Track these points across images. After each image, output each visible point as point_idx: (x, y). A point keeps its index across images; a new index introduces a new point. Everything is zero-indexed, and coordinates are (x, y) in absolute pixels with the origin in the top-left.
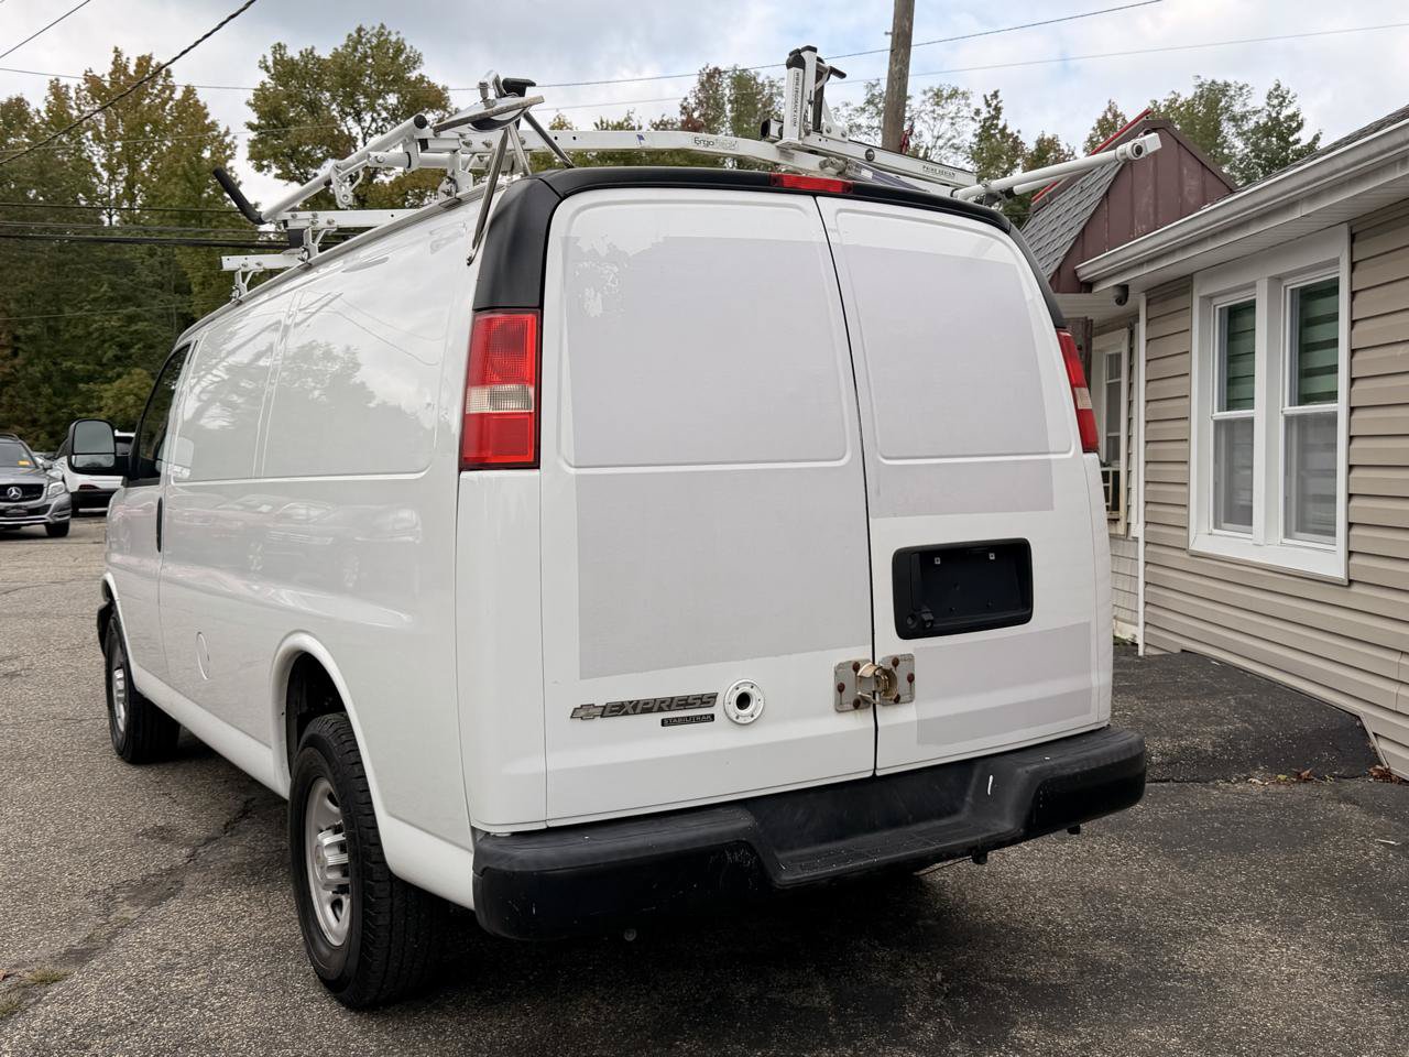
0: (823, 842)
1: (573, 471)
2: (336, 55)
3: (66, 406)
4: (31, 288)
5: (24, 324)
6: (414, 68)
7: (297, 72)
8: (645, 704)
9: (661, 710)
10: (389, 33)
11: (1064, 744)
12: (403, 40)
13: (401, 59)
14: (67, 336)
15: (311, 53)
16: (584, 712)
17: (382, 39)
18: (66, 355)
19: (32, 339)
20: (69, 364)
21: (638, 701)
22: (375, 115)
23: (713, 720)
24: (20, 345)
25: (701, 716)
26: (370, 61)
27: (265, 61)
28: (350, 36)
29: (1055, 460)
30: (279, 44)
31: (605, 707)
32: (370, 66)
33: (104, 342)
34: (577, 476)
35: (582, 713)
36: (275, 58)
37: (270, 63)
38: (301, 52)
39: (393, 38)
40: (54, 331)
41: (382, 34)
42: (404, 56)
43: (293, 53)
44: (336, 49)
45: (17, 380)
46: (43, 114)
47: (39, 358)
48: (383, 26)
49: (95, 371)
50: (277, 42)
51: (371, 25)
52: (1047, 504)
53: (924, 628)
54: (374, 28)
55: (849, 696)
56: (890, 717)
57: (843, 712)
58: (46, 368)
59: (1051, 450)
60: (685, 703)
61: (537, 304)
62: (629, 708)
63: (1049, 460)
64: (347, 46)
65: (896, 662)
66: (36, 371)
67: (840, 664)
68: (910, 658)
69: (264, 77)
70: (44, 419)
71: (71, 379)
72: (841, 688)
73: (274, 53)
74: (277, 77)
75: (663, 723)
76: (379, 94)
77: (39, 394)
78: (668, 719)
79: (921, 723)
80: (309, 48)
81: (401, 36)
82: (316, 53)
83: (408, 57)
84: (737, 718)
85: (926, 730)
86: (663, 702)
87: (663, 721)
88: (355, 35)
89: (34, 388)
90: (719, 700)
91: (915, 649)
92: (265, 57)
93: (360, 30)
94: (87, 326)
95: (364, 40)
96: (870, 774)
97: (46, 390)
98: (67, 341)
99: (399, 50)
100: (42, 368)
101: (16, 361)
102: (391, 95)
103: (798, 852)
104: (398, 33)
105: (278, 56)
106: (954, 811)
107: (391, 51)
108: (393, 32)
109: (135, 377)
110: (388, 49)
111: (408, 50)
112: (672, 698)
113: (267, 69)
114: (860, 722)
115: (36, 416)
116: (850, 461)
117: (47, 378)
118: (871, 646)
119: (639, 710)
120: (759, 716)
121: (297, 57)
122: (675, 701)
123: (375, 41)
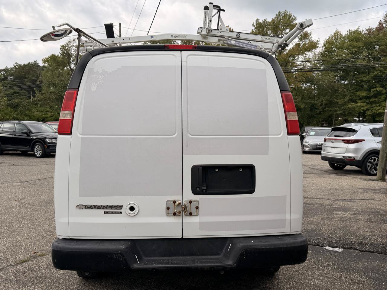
0: (163, 256)
1: (81, 136)
2: (273, 20)
6: (294, 21)
7: (262, 26)
8: (98, 206)
9: (103, 209)
10: (287, 12)
11: (271, 237)
12: (291, 14)
13: (290, 19)
15: (266, 20)
16: (80, 207)
17: (285, 14)
21: (96, 205)
22: (283, 36)
23: (121, 214)
25: (117, 212)
26: (282, 20)
27: (254, 24)
28: (276, 14)
29: (270, 137)
30: (258, 19)
31: (86, 206)
32: (282, 22)
34: (82, 138)
35: (79, 207)
36: (256, 23)
37: (255, 24)
38: (263, 21)
39: (288, 14)
41: (285, 13)
42: (291, 18)
43: (261, 21)
44: (273, 19)
48: (286, 11)
50: (257, 19)
51: (282, 11)
52: (266, 153)
53: (203, 191)
54: (283, 11)
55: (171, 211)
56: (188, 220)
57: (169, 216)
59: (269, 134)
60: (112, 207)
61: (77, 88)
62: (93, 207)
63: (268, 138)
64: (276, 17)
65: (190, 202)
67: (168, 201)
68: (197, 201)
69: (253, 28)
72: (168, 208)
73: (256, 21)
74: (256, 28)
75: (105, 213)
76: (284, 30)
78: (106, 212)
79: (201, 223)
80: (265, 19)
81: (291, 13)
82: (267, 20)
83: (292, 18)
84: (129, 214)
85: (203, 225)
86: (105, 206)
87: (104, 212)
88: (278, 14)
90: (123, 207)
91: (200, 198)
92: (254, 23)
93: (279, 12)
95: (280, 15)
96: (181, 237)
99: (290, 16)
102: (287, 29)
103: (152, 258)
104: (290, 12)
105: (257, 22)
106: (218, 254)
107: (288, 17)
108: (289, 12)
110: (287, 17)
111: (292, 16)
112: (107, 206)
113: (254, 26)
114: (176, 220)
116: (177, 136)
118: (181, 196)
119: (96, 208)
120: (137, 214)
121: (262, 22)
122: (108, 207)
123: (283, 15)
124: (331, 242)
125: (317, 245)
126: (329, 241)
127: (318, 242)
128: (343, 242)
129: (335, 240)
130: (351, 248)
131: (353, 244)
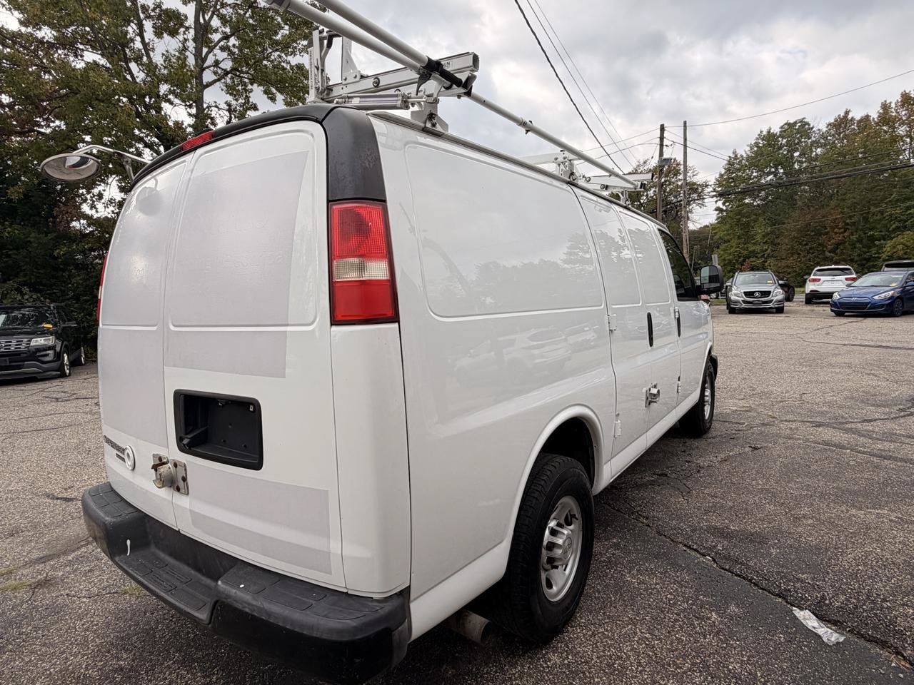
3: (868, 252)
4: (855, 201)
5: (850, 217)
8: (112, 443)
14: (872, 220)
18: (871, 229)
19: (854, 224)
20: (872, 233)
24: (849, 227)
25: (123, 458)
33: (892, 220)
40: (866, 219)
45: (845, 242)
46: (876, 120)
47: (856, 232)
49: (886, 235)
53: (186, 448)
56: (178, 500)
58: (859, 236)
59: (289, 323)
63: (286, 332)
65: (176, 465)
66: (854, 238)
67: (154, 454)
68: (182, 466)
70: (856, 258)
71: (872, 239)
77: (855, 248)
78: (117, 454)
79: (192, 512)
85: (197, 518)
86: (115, 445)
89: (853, 246)
91: (187, 461)
94: (882, 214)
96: (177, 530)
97: (858, 245)
98: (873, 222)
100: (857, 236)
101: (845, 234)
109: (905, 236)
114: (167, 495)
115: (852, 257)
116: (159, 327)
117: (860, 240)
122: (117, 447)
124: (827, 602)
125: (780, 597)
126: (823, 598)
127: (789, 590)
128: (865, 614)
129: (843, 598)
130: (884, 644)
131: (900, 632)
